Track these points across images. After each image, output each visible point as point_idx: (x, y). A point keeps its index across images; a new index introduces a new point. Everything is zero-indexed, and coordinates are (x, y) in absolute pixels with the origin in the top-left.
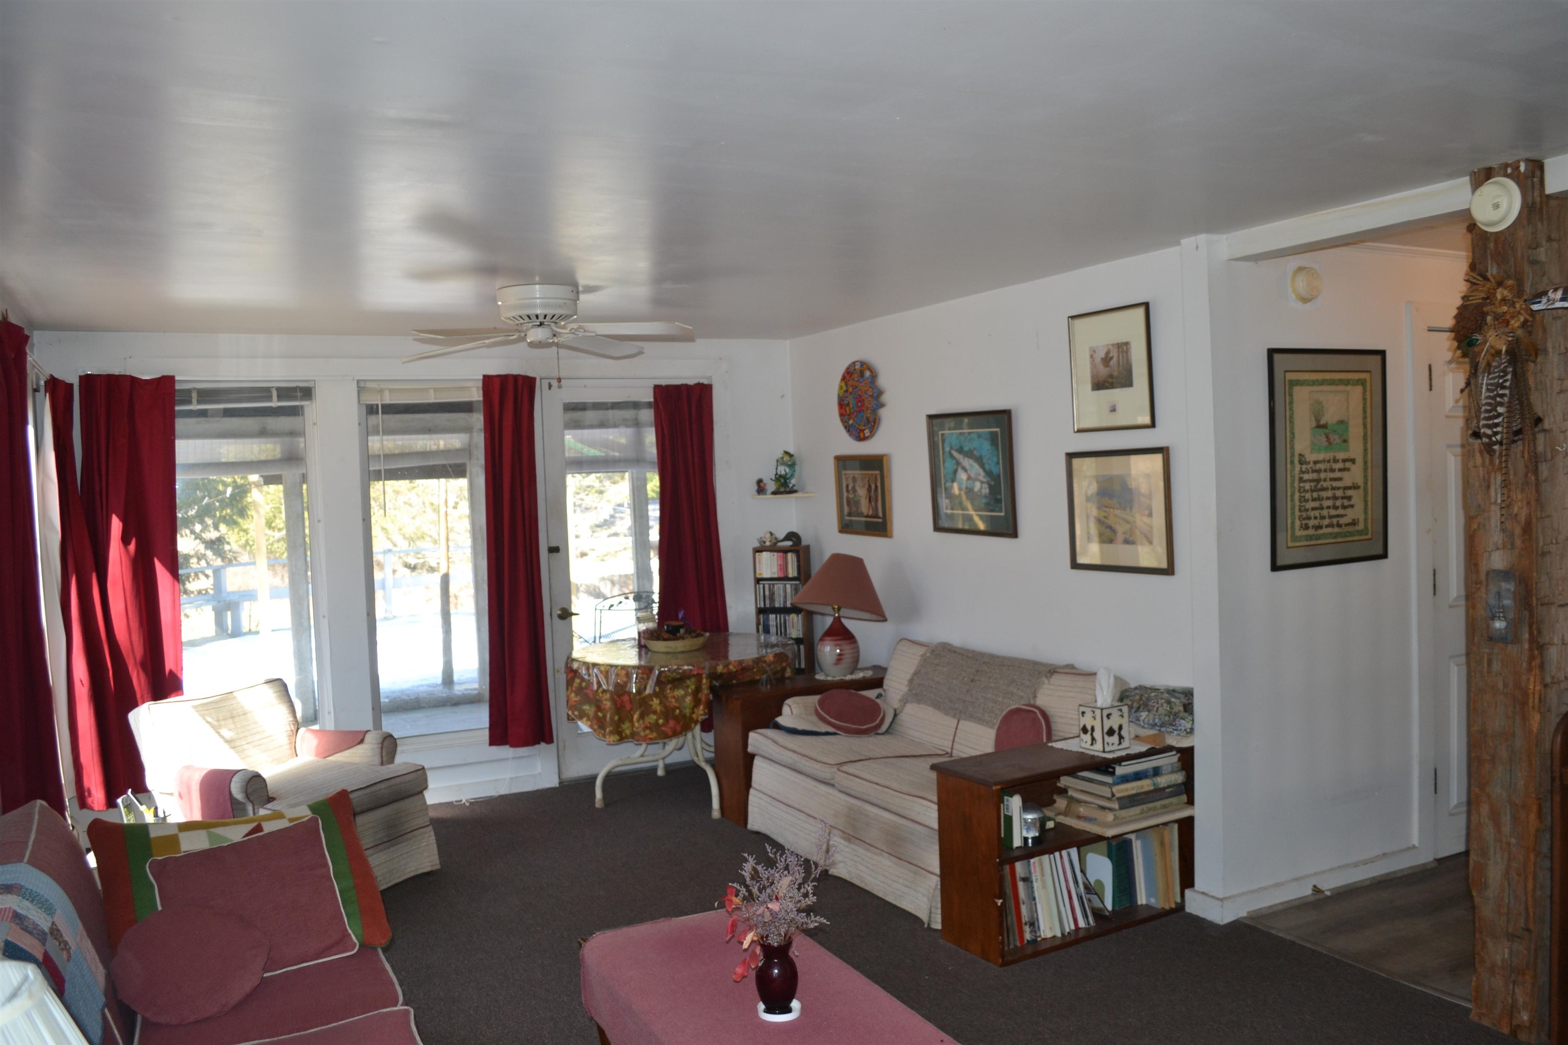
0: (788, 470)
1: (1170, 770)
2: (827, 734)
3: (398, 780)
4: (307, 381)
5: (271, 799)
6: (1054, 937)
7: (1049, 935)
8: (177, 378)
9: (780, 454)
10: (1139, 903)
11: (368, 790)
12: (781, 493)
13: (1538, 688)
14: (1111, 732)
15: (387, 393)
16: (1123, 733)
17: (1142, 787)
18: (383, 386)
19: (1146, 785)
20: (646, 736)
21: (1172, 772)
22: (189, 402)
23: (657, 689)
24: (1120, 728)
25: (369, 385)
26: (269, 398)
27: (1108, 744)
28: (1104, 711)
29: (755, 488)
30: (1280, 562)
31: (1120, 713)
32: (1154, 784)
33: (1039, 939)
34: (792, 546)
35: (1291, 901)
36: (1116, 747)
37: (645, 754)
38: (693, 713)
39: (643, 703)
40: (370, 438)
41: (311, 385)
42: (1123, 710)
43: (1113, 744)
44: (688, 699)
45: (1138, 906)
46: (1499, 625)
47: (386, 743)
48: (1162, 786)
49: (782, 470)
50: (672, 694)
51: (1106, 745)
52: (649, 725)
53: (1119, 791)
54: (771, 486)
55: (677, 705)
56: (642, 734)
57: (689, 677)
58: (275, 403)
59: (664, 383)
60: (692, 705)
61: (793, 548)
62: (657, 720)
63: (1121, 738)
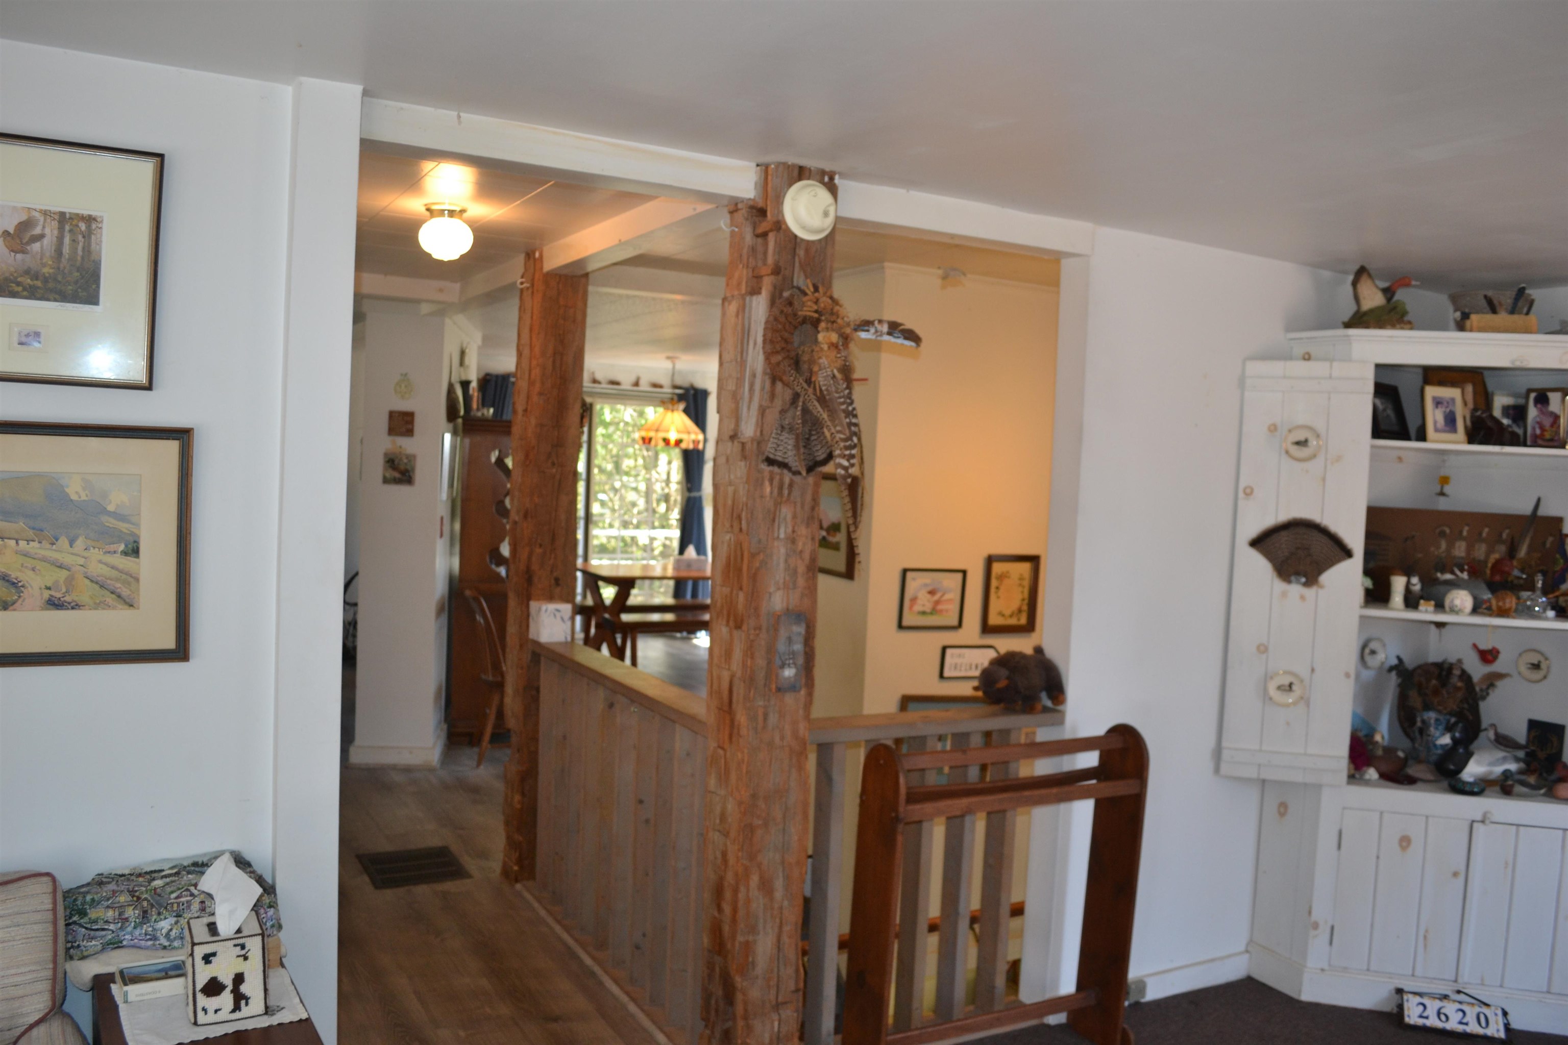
16: (245, 989)
31: (237, 951)
46: (789, 673)
63: (239, 999)
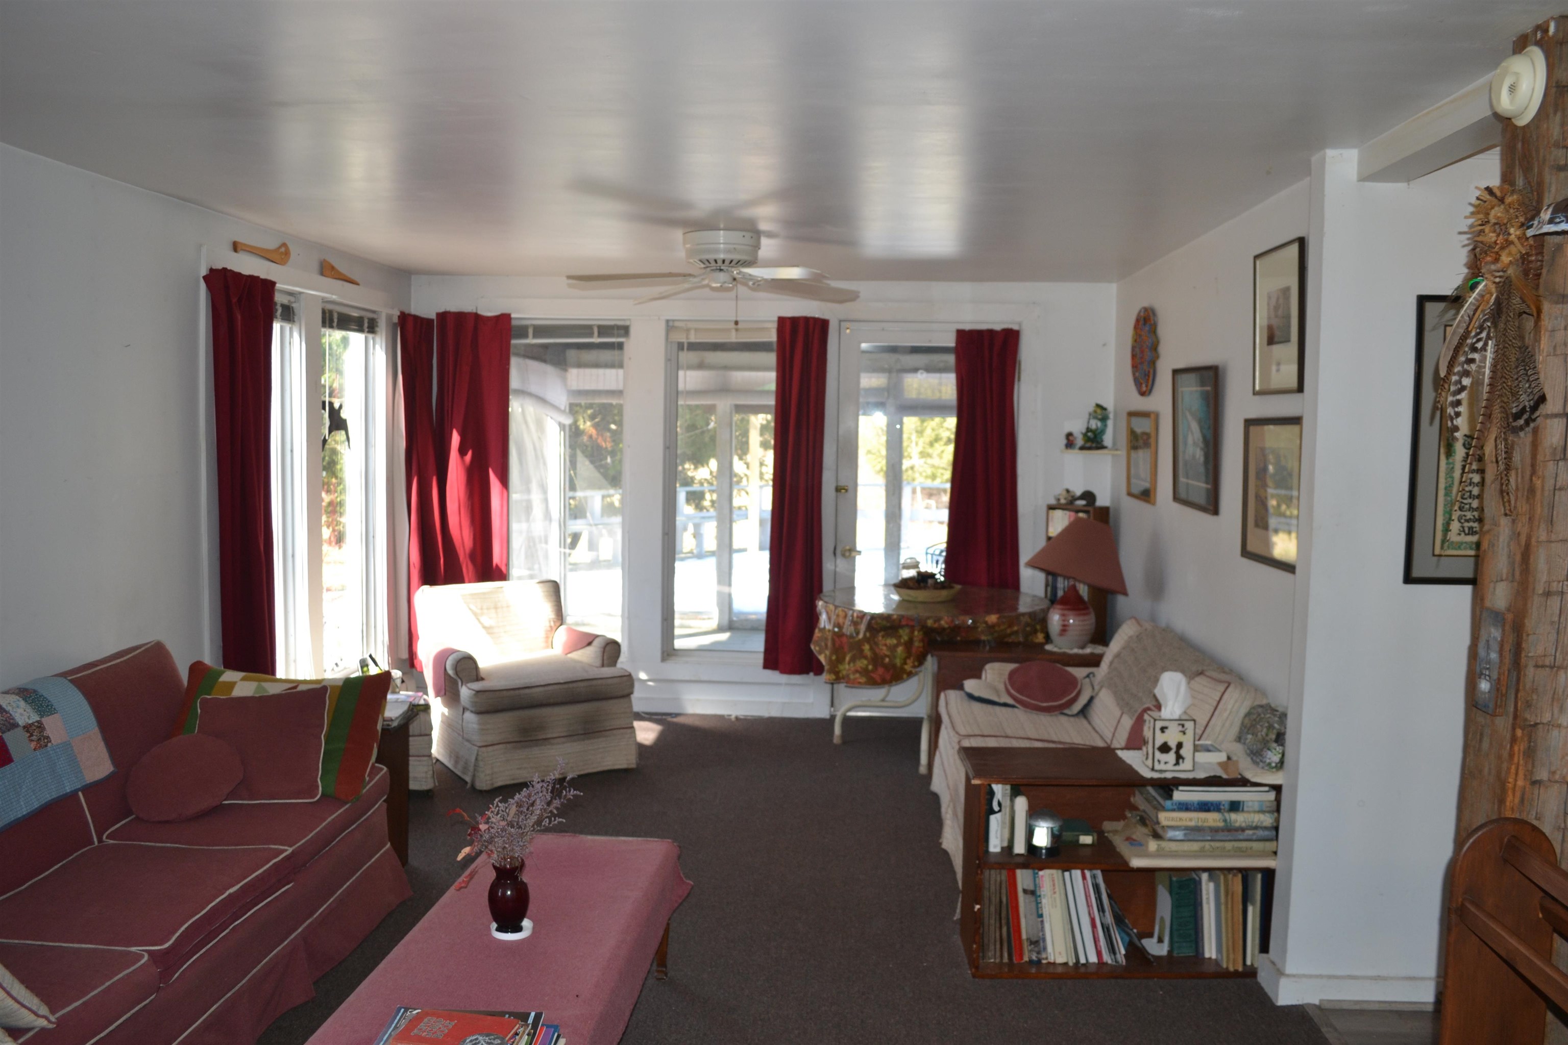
0: (1099, 424)
1: (1256, 808)
2: (1005, 705)
3: (599, 682)
4: (624, 320)
5: (482, 679)
6: (1066, 964)
7: (1060, 960)
8: (513, 316)
9: (1091, 408)
10: (1207, 955)
11: (566, 686)
12: (1090, 448)
13: (1520, 783)
14: (1165, 748)
15: (692, 332)
16: (1183, 752)
17: (1206, 820)
18: (690, 325)
19: (1212, 819)
20: (855, 679)
21: (1261, 811)
22: (526, 336)
23: (868, 635)
24: (1180, 746)
25: (677, 324)
26: (591, 335)
27: (1159, 761)
28: (1157, 722)
29: (1064, 441)
30: (1416, 573)
31: (1180, 728)
32: (1225, 821)
33: (1044, 962)
34: (1084, 506)
35: (1395, 1002)
36: (1170, 766)
37: (887, 699)
38: (905, 663)
39: (857, 647)
40: (681, 373)
41: (627, 323)
42: (1186, 726)
43: (1166, 763)
44: (900, 649)
45: (1204, 958)
46: (1485, 686)
47: (608, 648)
48: (1237, 825)
49: (1095, 424)
50: (883, 642)
51: (1156, 763)
52: (859, 669)
53: (1167, 819)
54: (1080, 442)
55: (888, 653)
56: (852, 677)
57: (901, 627)
58: (596, 340)
59: (967, 327)
60: (904, 655)
61: (1086, 508)
62: (867, 666)
63: (1179, 758)
